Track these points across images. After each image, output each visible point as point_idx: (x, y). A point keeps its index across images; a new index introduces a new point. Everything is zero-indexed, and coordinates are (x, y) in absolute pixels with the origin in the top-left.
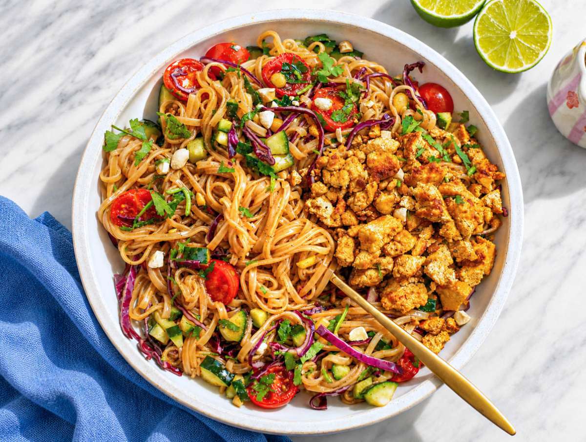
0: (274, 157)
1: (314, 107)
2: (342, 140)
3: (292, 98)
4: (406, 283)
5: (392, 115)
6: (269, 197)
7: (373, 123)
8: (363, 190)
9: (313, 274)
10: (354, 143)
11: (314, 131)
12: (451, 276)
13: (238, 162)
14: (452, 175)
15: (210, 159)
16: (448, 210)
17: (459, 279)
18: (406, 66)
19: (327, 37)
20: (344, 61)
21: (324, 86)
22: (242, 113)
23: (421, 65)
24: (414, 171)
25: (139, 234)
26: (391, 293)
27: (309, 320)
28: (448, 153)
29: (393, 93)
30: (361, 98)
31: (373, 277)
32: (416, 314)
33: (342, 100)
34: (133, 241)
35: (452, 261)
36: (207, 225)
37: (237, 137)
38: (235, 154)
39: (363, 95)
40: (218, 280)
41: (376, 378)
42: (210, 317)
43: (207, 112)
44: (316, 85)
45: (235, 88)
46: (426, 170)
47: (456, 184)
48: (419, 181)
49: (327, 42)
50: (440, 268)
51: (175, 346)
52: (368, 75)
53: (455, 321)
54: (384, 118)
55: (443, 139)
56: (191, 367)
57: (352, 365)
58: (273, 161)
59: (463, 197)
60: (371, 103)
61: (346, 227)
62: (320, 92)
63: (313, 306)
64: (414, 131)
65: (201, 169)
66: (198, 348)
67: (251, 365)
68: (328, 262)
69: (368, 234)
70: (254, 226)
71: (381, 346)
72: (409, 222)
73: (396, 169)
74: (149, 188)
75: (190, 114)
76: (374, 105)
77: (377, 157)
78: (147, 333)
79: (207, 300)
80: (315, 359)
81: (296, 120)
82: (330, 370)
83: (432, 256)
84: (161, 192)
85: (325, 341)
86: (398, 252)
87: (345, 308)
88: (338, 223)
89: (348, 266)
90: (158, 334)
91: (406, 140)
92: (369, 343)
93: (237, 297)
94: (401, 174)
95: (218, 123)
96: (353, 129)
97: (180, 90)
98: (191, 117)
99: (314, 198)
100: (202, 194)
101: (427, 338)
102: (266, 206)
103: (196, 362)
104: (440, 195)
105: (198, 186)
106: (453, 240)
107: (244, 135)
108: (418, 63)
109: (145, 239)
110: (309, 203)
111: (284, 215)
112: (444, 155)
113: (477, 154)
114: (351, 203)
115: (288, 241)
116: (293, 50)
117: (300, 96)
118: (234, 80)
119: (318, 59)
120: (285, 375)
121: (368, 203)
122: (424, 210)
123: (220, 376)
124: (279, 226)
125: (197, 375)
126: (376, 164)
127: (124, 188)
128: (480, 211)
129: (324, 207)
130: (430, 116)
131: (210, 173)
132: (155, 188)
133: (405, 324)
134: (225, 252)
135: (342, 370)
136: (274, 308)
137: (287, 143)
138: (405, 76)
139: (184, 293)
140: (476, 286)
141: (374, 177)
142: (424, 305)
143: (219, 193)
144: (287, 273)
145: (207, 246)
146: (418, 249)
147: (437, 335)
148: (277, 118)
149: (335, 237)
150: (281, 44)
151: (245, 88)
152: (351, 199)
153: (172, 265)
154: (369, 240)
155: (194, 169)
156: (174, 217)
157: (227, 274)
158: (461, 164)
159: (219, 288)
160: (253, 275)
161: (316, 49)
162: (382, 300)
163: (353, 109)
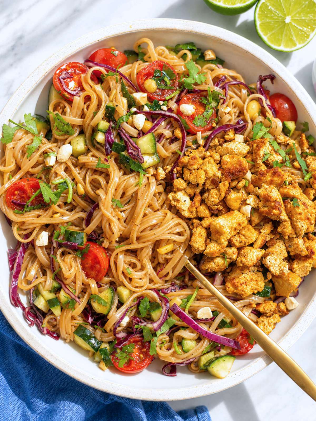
0: (143, 155)
1: (179, 113)
2: (201, 142)
3: (161, 103)
4: (247, 271)
5: (245, 120)
6: (137, 190)
7: (228, 127)
8: (216, 188)
9: (171, 259)
10: (211, 144)
11: (178, 133)
12: (285, 269)
13: (113, 159)
14: (292, 179)
15: (90, 154)
16: (286, 210)
17: (291, 271)
18: (260, 77)
19: (194, 46)
20: (207, 68)
21: (189, 92)
22: (118, 115)
23: (272, 78)
24: (260, 174)
25: (28, 217)
26: (234, 279)
27: (165, 298)
28: (290, 159)
29: (248, 101)
30: (220, 104)
31: (220, 264)
32: (253, 298)
33: (204, 106)
34: (23, 223)
35: (286, 255)
36: (85, 212)
37: (113, 137)
38: (111, 152)
39: (222, 101)
40: (92, 260)
41: (217, 352)
42: (84, 291)
43: (89, 114)
44: (182, 91)
45: (114, 92)
46: (270, 174)
47: (294, 187)
48: (264, 182)
49: (195, 50)
50: (276, 261)
51: (54, 314)
52: (228, 83)
53: (286, 306)
54: (238, 123)
55: (287, 145)
56: (66, 333)
57: (199, 340)
58: (143, 160)
59: (299, 200)
60: (228, 110)
61: (201, 219)
62: (185, 99)
63: (170, 285)
64: (262, 138)
65: (82, 163)
66: (73, 318)
67: (115, 335)
68: (184, 250)
69: (218, 227)
70: (123, 215)
71: (223, 324)
72: (253, 218)
73: (245, 171)
74: (38, 177)
75: (74, 114)
76: (230, 111)
77: (230, 159)
78: (32, 302)
79: (82, 276)
80: (169, 332)
81: (163, 123)
82: (180, 344)
83: (270, 250)
84: (48, 182)
85: (177, 318)
86: (242, 244)
87: (195, 288)
88: (194, 215)
89: (200, 253)
90: (41, 304)
91: (255, 145)
92: (213, 321)
93: (107, 275)
94: (249, 175)
95: (98, 124)
96: (211, 132)
97: (66, 91)
98: (75, 117)
99: (175, 192)
100: (82, 185)
101: (261, 319)
102: (134, 198)
103: (71, 329)
104: (280, 197)
105: (79, 178)
106: (289, 237)
107: (119, 135)
108: (270, 75)
109: (33, 221)
110: (170, 196)
111: (150, 206)
112: (286, 161)
113: (313, 161)
114: (205, 198)
115: (151, 229)
116: (164, 57)
117: (168, 100)
118: (112, 84)
119: (185, 67)
120: (143, 346)
121: (220, 199)
122: (266, 209)
123: (89, 343)
124: (145, 215)
125: (70, 340)
126: (229, 166)
127: (18, 176)
128: (312, 213)
129: (183, 201)
130: (278, 123)
131: (89, 167)
132: (43, 177)
133: (244, 306)
134: (99, 236)
135: (190, 344)
136: (137, 287)
137: (155, 144)
138: (259, 86)
139: (64, 270)
140: (305, 277)
141: (226, 177)
142: (261, 291)
143: (96, 185)
144: (149, 257)
145: (84, 231)
146: (259, 243)
147: (270, 317)
148: (148, 120)
149: (191, 227)
150: (154, 51)
151: (122, 91)
152: (206, 195)
153: (55, 245)
154: (219, 233)
155: (76, 162)
156: (58, 204)
157: (99, 256)
158: (300, 169)
159: (92, 268)
160: (121, 257)
161: (184, 57)
162: (226, 284)
163: (212, 114)
